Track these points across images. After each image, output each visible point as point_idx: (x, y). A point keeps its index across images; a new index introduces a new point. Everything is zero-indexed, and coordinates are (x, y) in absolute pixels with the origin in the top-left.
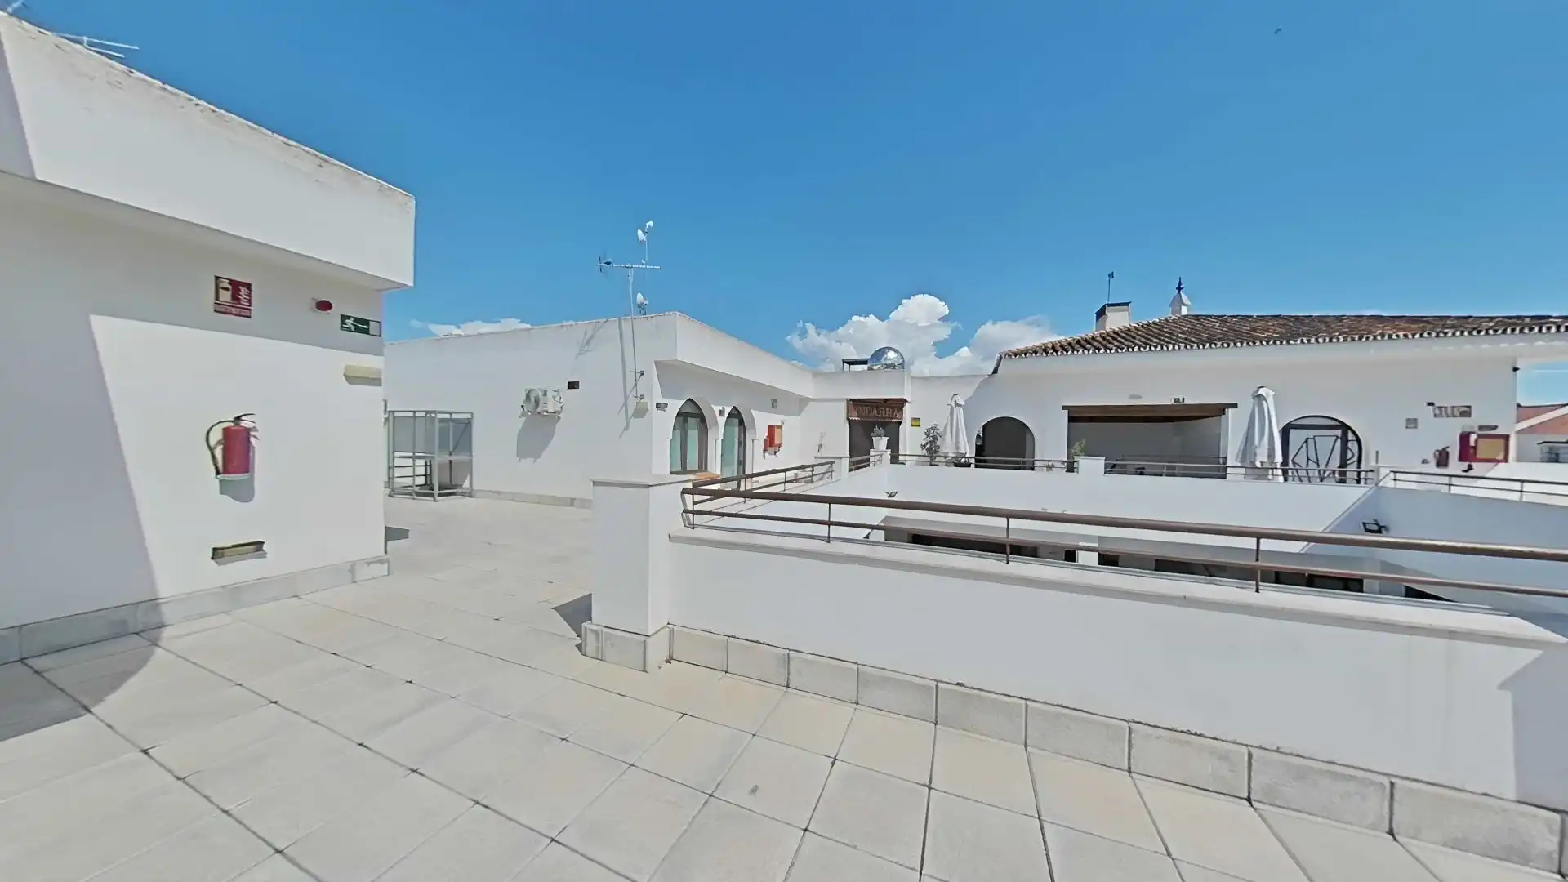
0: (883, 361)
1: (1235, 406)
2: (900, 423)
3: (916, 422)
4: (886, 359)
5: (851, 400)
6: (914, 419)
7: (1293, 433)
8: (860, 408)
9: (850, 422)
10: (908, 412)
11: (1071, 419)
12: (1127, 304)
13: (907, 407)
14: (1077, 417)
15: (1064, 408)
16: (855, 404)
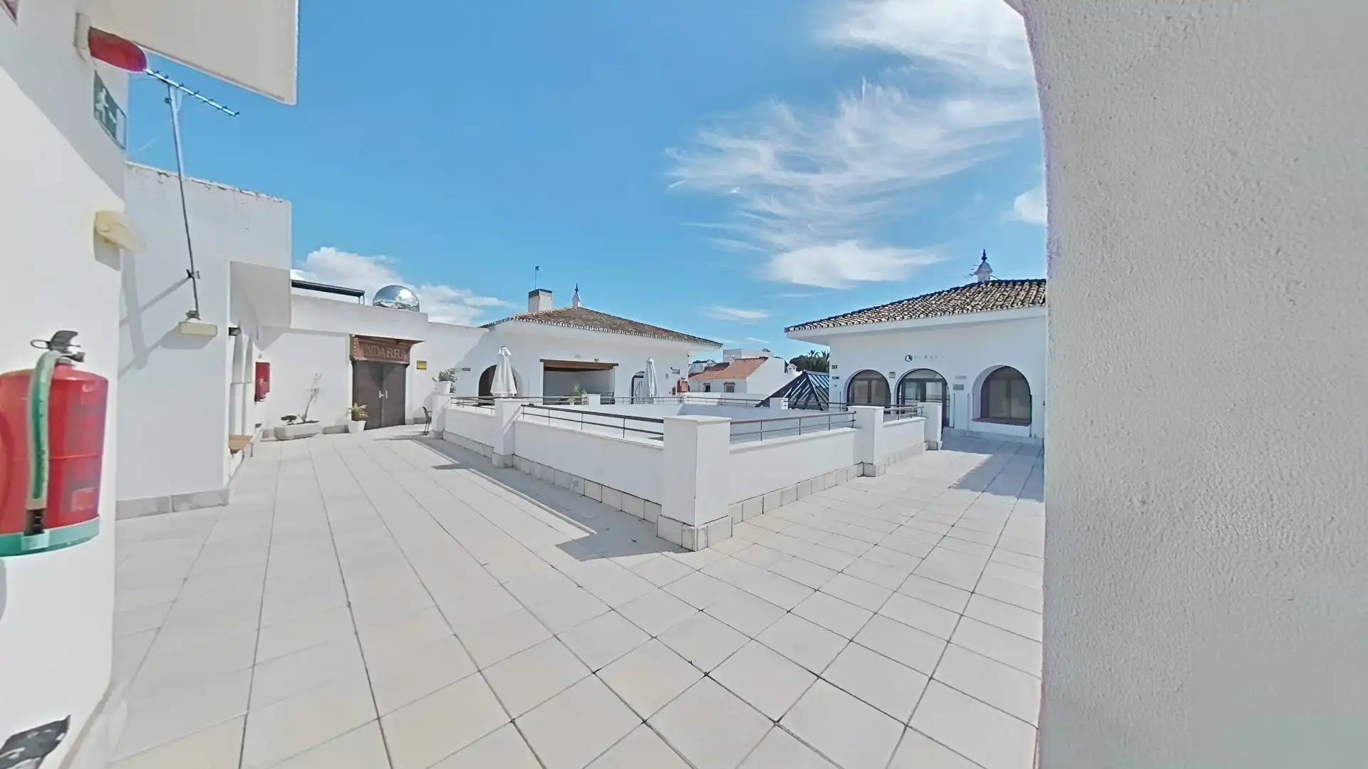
0: (397, 300)
1: (617, 365)
2: (407, 365)
3: (422, 364)
4: (400, 298)
5: (357, 336)
6: (419, 362)
7: (635, 379)
8: (367, 346)
9: (354, 362)
10: (416, 353)
11: (546, 369)
12: (550, 292)
13: (414, 349)
14: (551, 368)
15: (541, 360)
16: (362, 341)
